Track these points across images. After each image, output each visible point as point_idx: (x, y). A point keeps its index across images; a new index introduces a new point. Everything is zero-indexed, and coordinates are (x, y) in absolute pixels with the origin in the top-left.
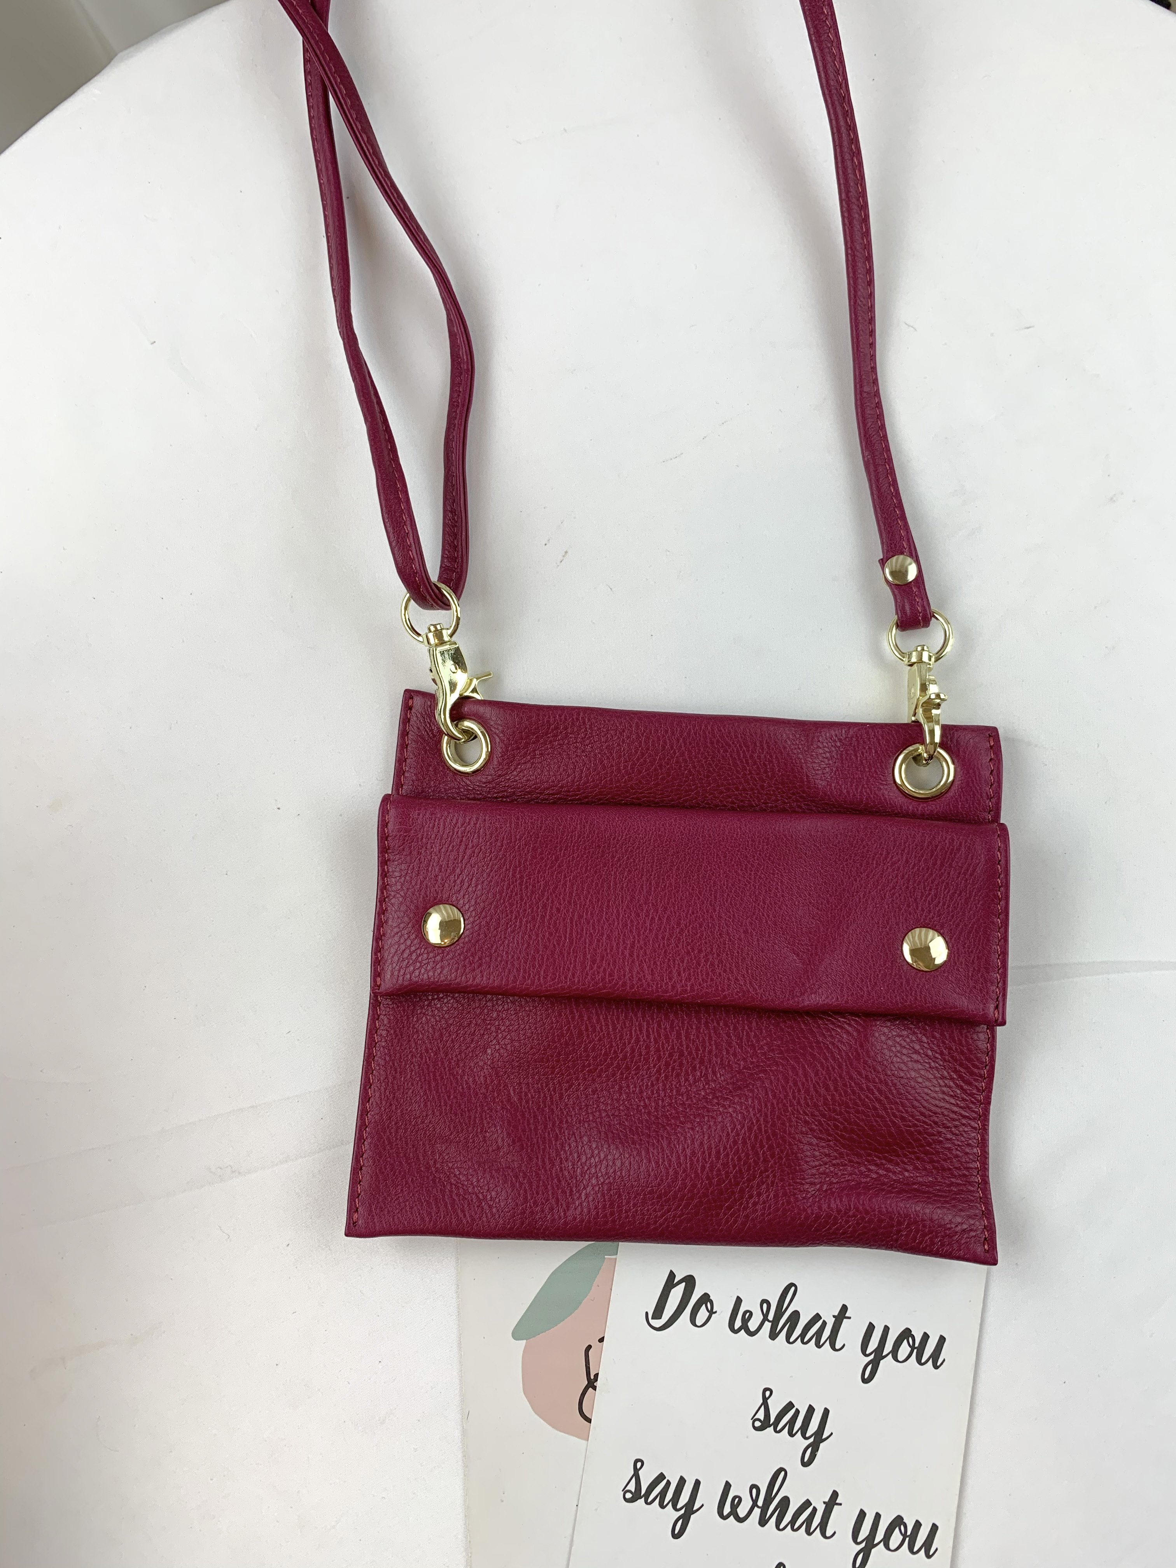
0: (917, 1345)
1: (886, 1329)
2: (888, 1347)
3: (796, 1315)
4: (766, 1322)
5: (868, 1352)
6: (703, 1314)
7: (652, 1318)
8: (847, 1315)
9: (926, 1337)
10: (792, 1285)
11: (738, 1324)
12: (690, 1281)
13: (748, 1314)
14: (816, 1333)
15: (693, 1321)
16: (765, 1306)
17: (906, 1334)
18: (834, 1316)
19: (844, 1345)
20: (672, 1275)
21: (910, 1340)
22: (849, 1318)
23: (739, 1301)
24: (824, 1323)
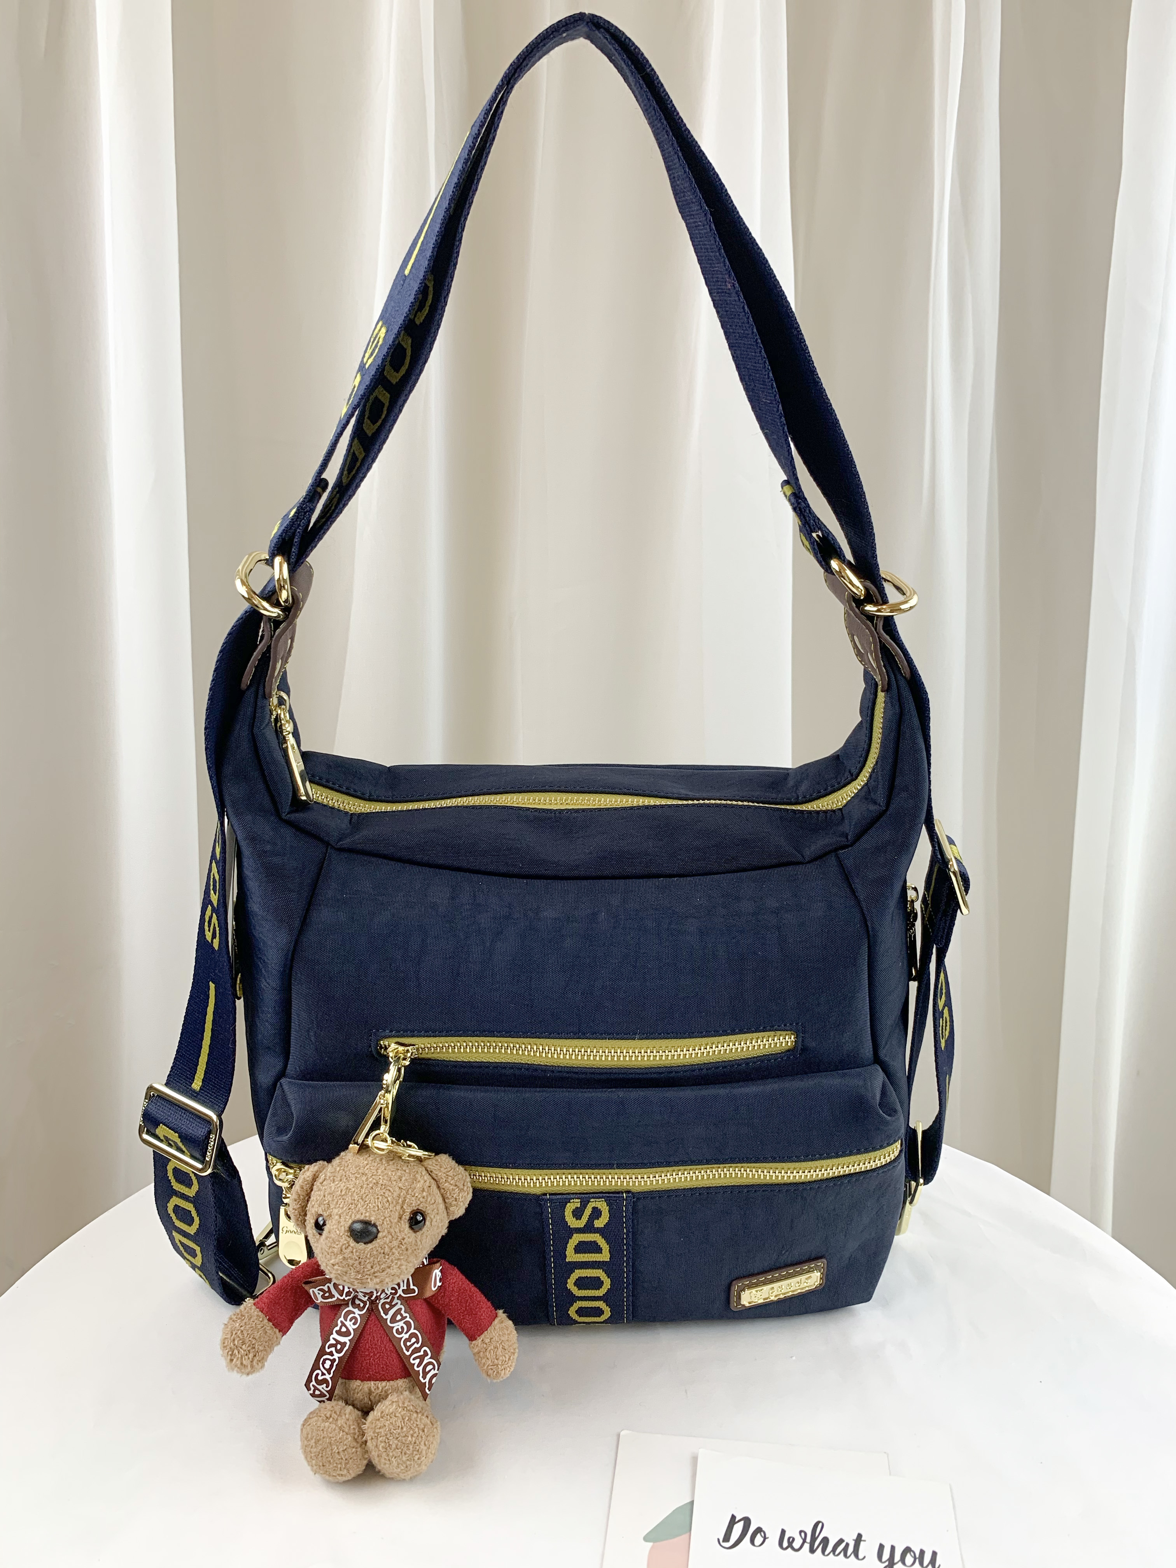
0: (917, 1556)
1: (893, 1548)
2: (897, 1557)
3: (825, 1541)
4: (805, 1544)
5: (884, 1559)
6: (759, 1539)
7: (724, 1541)
8: (863, 1539)
9: (922, 1552)
10: (818, 1522)
11: (785, 1544)
12: (747, 1521)
13: (791, 1539)
14: (843, 1549)
15: (752, 1541)
16: (803, 1534)
17: (908, 1550)
18: (854, 1540)
19: (865, 1557)
20: (733, 1517)
21: (912, 1554)
22: (865, 1541)
23: (783, 1532)
24: (847, 1545)
